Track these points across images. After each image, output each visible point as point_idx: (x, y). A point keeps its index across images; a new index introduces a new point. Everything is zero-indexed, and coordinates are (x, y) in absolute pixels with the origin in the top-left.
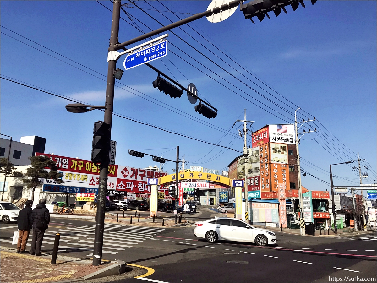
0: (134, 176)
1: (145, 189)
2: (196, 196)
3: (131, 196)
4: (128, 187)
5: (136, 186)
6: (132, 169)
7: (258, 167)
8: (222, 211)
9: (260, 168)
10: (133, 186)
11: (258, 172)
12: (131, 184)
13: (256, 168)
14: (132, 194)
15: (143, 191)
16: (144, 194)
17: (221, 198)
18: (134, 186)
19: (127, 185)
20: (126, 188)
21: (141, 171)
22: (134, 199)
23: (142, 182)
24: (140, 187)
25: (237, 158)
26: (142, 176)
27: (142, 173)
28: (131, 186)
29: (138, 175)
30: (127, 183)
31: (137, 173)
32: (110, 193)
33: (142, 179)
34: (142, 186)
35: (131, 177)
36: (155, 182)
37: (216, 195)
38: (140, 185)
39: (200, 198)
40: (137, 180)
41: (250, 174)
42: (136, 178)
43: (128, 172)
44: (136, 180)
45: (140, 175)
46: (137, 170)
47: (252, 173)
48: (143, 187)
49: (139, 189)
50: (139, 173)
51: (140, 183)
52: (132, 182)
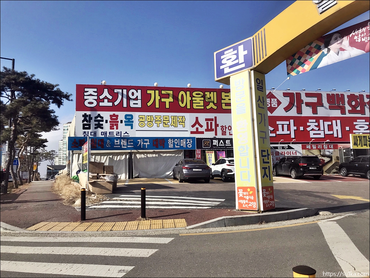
0: (294, 109)
1: (327, 132)
3: (290, 148)
4: (283, 130)
5: (302, 128)
6: (285, 95)
10: (293, 128)
12: (289, 126)
14: (291, 145)
15: (322, 136)
16: (324, 143)
18: (298, 128)
19: (280, 127)
20: (278, 133)
21: (308, 95)
23: (318, 119)
24: (313, 130)
26: (314, 107)
27: (314, 100)
28: (289, 129)
29: (303, 106)
30: (278, 123)
31: (300, 101)
33: (315, 112)
34: (318, 126)
35: (287, 109)
36: (241, 60)
38: (312, 124)
40: (303, 115)
42: (299, 111)
44: (299, 115)
45: (308, 104)
46: (299, 95)
48: (322, 128)
49: (312, 133)
50: (305, 99)
51: (310, 121)
52: (292, 121)
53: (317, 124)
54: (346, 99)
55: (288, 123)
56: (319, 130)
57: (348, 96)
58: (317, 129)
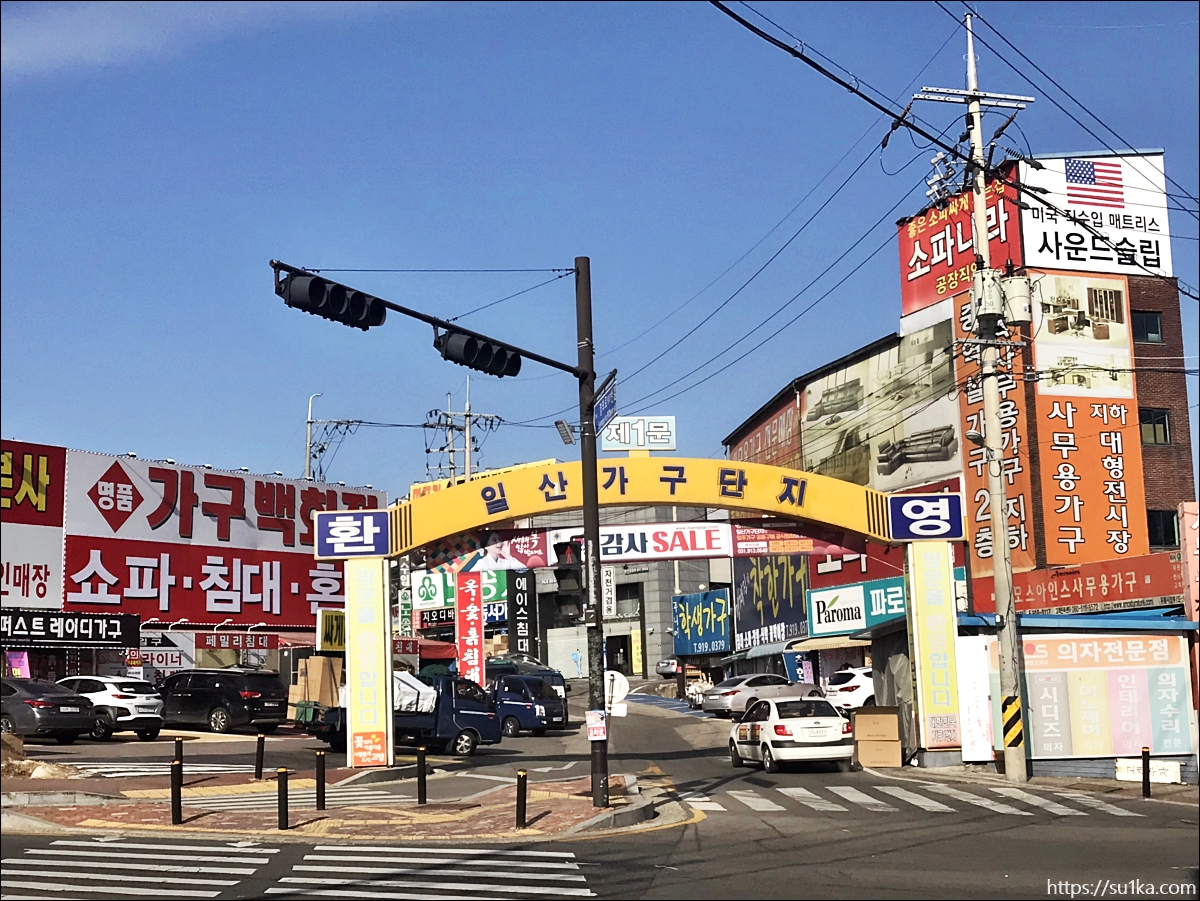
0: (174, 520)
1: (249, 597)
2: (522, 629)
3: (166, 642)
4: (141, 586)
5: (187, 582)
6: (156, 474)
7: (949, 428)
8: (729, 702)
9: (957, 435)
10: (167, 580)
11: (946, 456)
12: (157, 570)
13: (933, 434)
14: (170, 634)
15: (235, 607)
16: (246, 629)
17: (682, 631)
18: (179, 581)
19: (134, 573)
20: (128, 593)
21: (213, 481)
22: (187, 665)
23: (228, 555)
24: (214, 587)
25: (801, 384)
26: (223, 516)
27: (224, 497)
28: (156, 583)
29: (198, 512)
30: (130, 561)
31: (191, 499)
32: (30, 628)
33: (223, 533)
34: (228, 577)
35: (156, 520)
36: (369, 538)
37: (642, 618)
38: (214, 570)
39: (544, 637)
40: (194, 542)
41: (890, 471)
42: (186, 529)
43: (134, 490)
44: (184, 541)
45: (210, 510)
46: (188, 477)
47: (904, 467)
48: (236, 586)
49: (211, 596)
50: (206, 494)
51: (211, 559)
52: (165, 557)
53: (224, 570)
54: (299, 503)
55: (153, 562)
56: (230, 588)
57: (303, 492)
58: (224, 584)
